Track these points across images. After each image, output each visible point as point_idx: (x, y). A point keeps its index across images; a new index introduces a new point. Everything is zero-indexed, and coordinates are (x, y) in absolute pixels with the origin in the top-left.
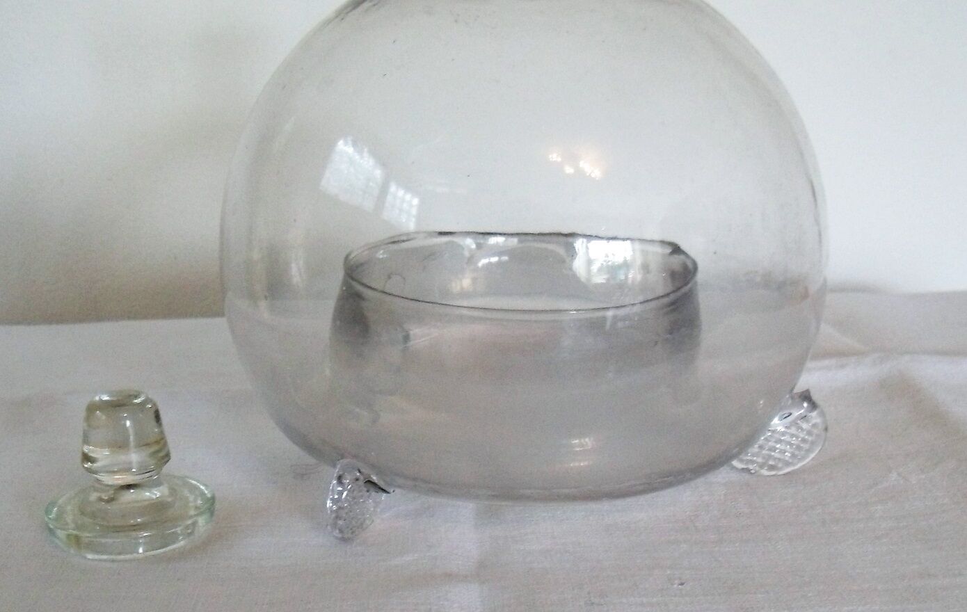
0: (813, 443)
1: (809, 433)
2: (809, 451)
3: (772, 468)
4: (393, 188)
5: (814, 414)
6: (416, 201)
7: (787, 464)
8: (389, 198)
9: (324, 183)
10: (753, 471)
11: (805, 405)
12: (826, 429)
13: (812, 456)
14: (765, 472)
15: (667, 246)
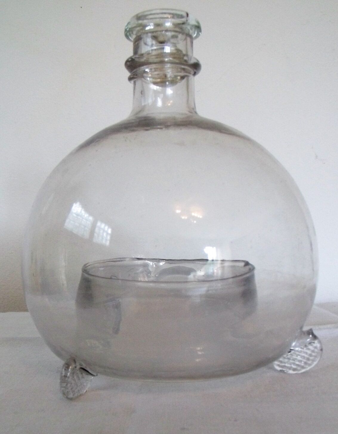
0: (315, 357)
1: (313, 351)
2: (313, 361)
3: (294, 370)
4: (99, 224)
5: (316, 341)
6: (110, 231)
7: (303, 367)
8: (97, 230)
9: (66, 224)
10: (285, 371)
11: (311, 336)
12: (322, 350)
13: (315, 363)
14: (291, 372)
15: (242, 262)
